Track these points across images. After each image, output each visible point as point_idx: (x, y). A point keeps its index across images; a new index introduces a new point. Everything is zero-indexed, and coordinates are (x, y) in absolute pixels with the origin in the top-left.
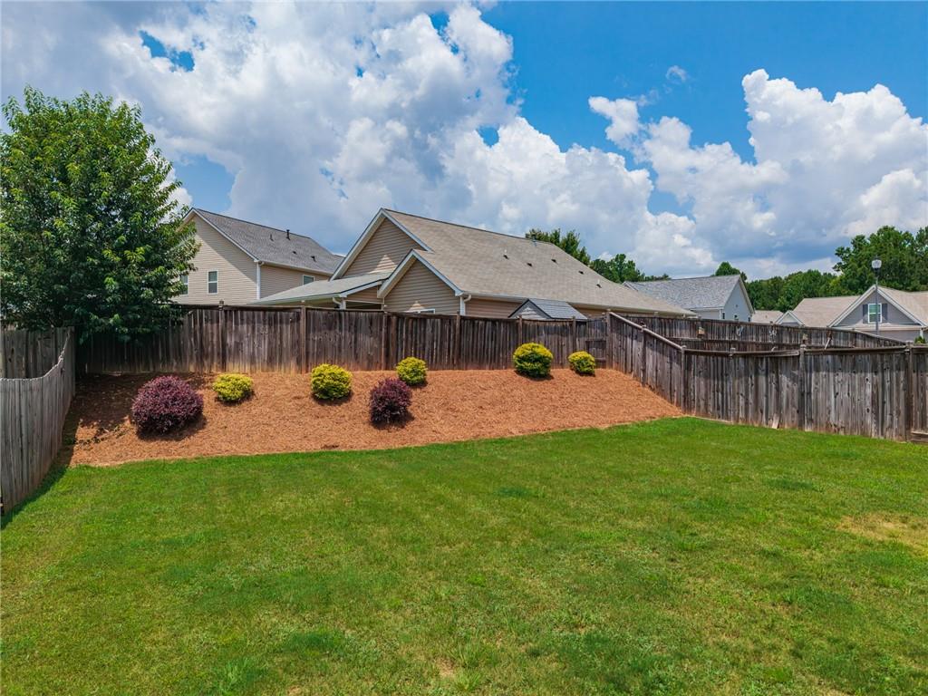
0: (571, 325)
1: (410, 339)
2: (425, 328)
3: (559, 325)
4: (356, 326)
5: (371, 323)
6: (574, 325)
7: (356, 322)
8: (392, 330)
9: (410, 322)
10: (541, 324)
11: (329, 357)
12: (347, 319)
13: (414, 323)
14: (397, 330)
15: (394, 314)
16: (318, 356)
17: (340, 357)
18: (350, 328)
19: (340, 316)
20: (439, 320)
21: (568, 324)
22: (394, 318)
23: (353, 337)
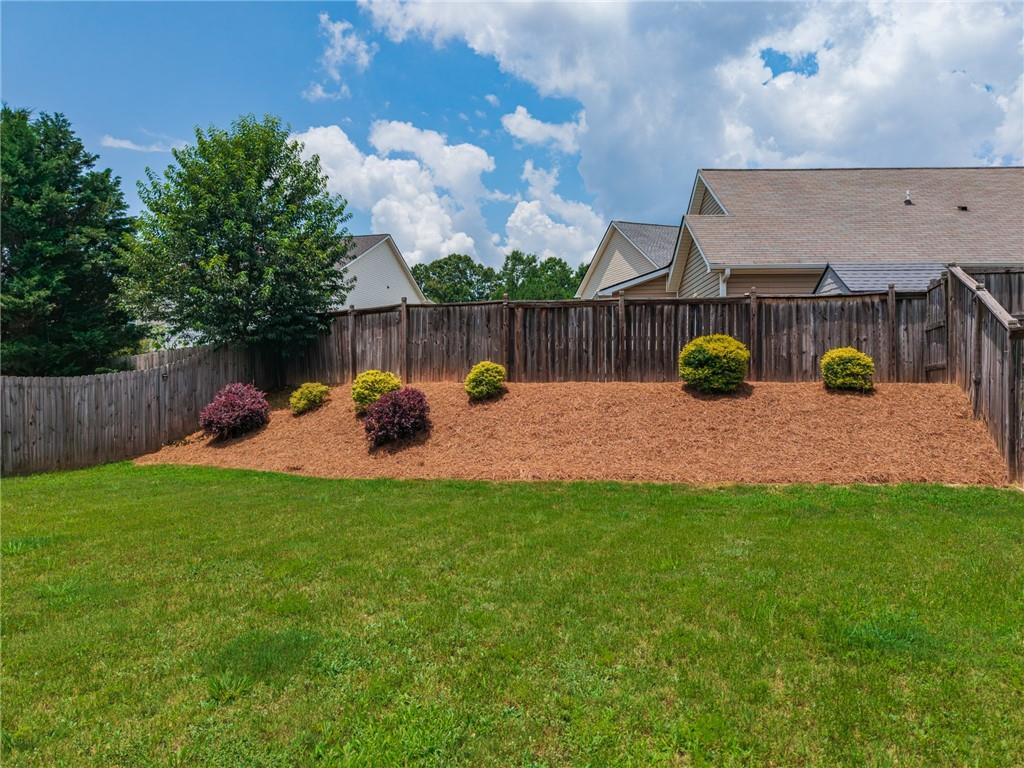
0: (884, 302)
1: (544, 338)
2: (567, 320)
3: (853, 302)
4: (468, 325)
5: (489, 321)
6: (891, 300)
7: (469, 320)
8: (518, 327)
9: (544, 313)
10: (804, 304)
11: (435, 365)
12: (458, 316)
13: (550, 316)
14: (525, 326)
15: (519, 305)
16: (422, 364)
17: (448, 365)
18: (461, 327)
19: (449, 312)
20: (590, 309)
21: (876, 300)
22: (519, 312)
23: (465, 338)
